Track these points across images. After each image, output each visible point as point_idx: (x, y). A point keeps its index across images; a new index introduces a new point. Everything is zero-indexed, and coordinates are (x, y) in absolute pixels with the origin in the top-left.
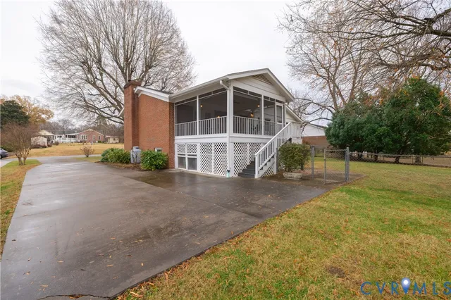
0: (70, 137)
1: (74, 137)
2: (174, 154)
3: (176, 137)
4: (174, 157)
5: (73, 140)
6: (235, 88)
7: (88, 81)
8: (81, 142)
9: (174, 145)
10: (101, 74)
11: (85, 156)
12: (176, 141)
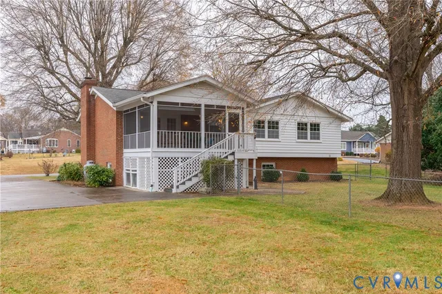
0: (30, 142)
1: (36, 142)
2: (123, 170)
3: (125, 151)
4: (122, 174)
5: (34, 148)
6: (159, 103)
7: (46, 69)
8: (48, 152)
9: (122, 160)
10: (66, 54)
11: (45, 175)
12: (125, 155)
